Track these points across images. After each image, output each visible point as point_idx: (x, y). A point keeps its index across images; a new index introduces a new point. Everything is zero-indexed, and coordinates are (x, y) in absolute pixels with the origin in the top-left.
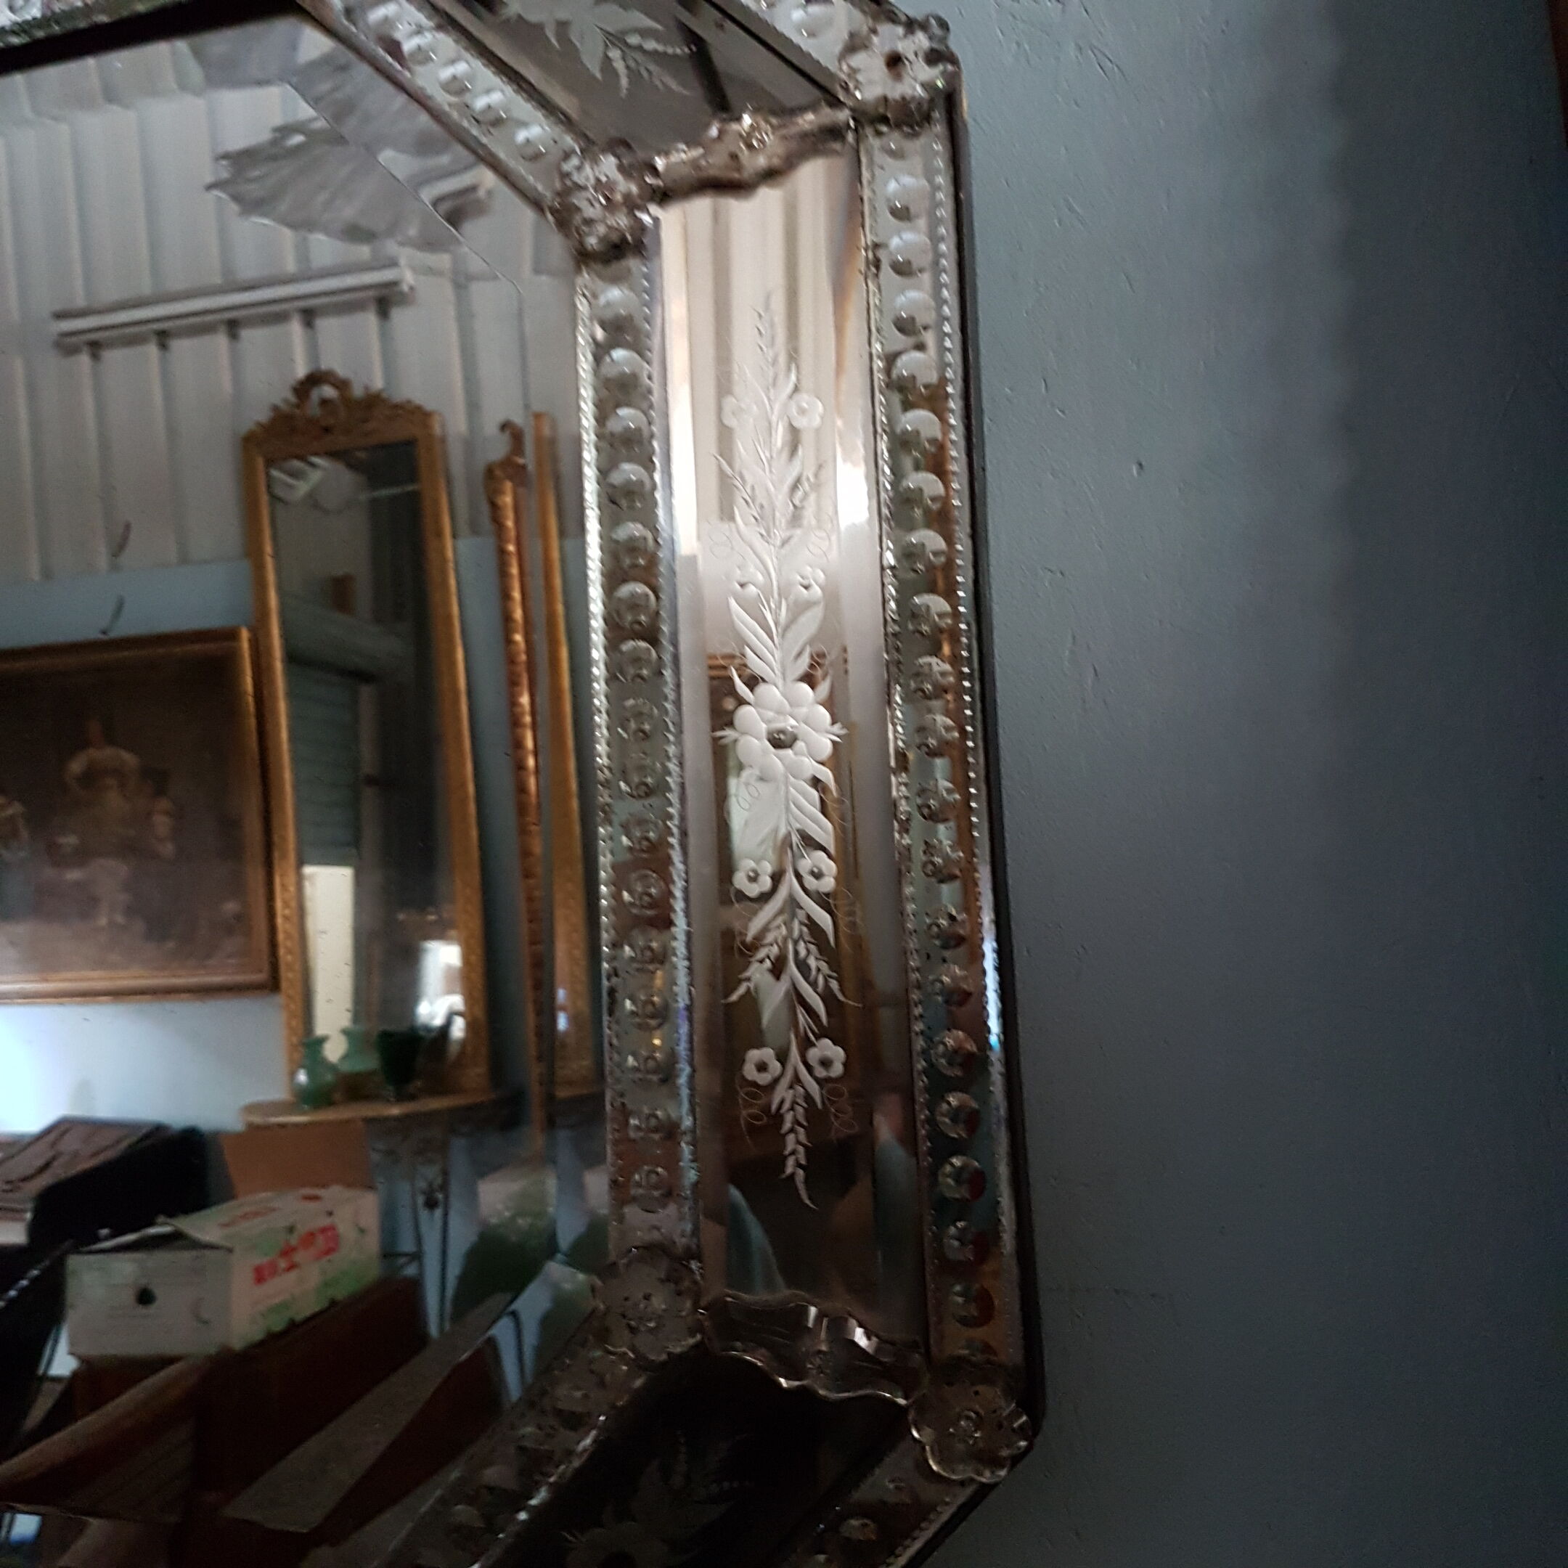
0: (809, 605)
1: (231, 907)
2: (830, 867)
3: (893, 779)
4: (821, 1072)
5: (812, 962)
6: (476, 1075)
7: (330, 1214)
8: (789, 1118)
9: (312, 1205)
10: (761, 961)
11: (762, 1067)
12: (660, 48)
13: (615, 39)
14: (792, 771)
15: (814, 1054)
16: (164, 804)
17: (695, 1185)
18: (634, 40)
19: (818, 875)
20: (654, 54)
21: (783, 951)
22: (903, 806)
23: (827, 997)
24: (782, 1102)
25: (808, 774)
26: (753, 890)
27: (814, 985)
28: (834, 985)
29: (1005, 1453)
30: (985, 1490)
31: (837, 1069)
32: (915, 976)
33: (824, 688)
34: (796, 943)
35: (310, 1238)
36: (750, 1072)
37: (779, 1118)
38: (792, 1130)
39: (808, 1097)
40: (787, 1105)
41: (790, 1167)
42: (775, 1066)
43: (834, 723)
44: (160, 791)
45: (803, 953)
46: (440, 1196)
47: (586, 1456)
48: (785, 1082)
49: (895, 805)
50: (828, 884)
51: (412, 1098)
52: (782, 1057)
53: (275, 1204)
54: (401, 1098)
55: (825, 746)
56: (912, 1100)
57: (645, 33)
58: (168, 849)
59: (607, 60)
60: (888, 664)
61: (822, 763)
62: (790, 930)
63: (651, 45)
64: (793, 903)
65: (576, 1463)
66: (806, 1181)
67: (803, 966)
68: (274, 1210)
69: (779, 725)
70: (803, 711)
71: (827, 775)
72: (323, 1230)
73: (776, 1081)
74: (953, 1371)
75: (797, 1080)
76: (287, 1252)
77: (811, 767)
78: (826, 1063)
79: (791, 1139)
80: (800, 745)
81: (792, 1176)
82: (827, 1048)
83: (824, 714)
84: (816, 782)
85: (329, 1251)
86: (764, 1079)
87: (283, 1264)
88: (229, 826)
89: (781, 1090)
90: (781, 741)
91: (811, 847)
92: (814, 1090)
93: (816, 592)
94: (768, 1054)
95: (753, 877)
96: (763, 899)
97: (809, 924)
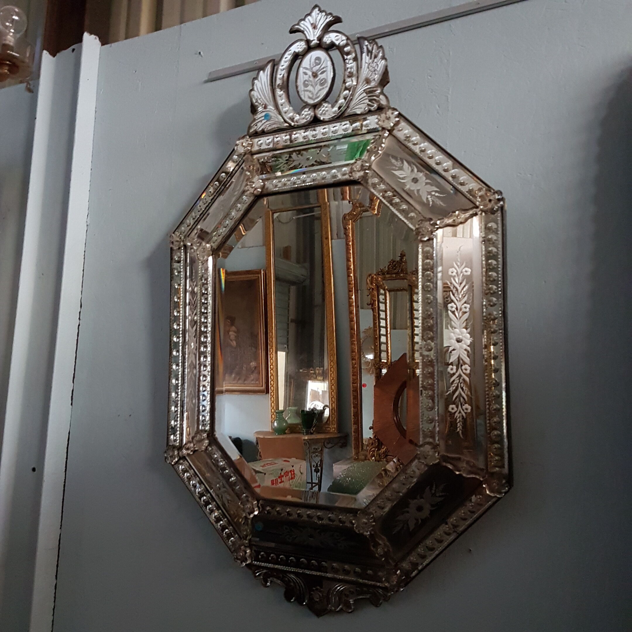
0: (466, 312)
1: (253, 364)
2: (469, 368)
3: (484, 350)
4: (465, 411)
5: (464, 388)
6: (333, 428)
7: (293, 466)
8: (458, 420)
9: (287, 463)
10: (453, 387)
11: (453, 409)
12: (439, 195)
13: (429, 193)
14: (461, 347)
15: (464, 407)
16: (233, 328)
17: (438, 431)
18: (433, 193)
19: (466, 370)
20: (437, 196)
21: (458, 385)
22: (485, 356)
23: (467, 395)
24: (457, 417)
25: (464, 348)
26: (452, 372)
27: (464, 392)
28: (469, 393)
29: (503, 491)
30: (499, 499)
31: (469, 411)
32: (487, 392)
33: (469, 330)
34: (461, 383)
35: (287, 473)
36: (450, 409)
37: (456, 419)
38: (459, 422)
39: (463, 416)
40: (457, 418)
41: (458, 430)
42: (456, 409)
43: (471, 337)
44: (232, 324)
45: (462, 386)
46: (320, 468)
47: (414, 483)
48: (458, 412)
49: (484, 355)
50: (468, 372)
51: (312, 434)
52: (457, 407)
53: (276, 462)
54: (307, 433)
55: (469, 342)
56: (486, 418)
57: (436, 192)
58: (234, 343)
59: (427, 198)
60: (483, 325)
61: (468, 346)
62: (459, 382)
63: (437, 194)
64: (460, 376)
65: (413, 485)
66: (462, 433)
67: (462, 388)
68: (275, 464)
69: (459, 337)
70: (464, 335)
71: (469, 349)
72: (291, 471)
73: (455, 412)
74: (492, 474)
75: (460, 412)
76: (281, 477)
77: (465, 347)
78: (467, 409)
79: (459, 424)
80: (463, 342)
81: (459, 432)
82: (467, 406)
83: (468, 336)
84: (466, 350)
85: (292, 478)
86: (453, 411)
87: (279, 481)
88: (254, 336)
89: (456, 414)
90: (459, 341)
91: (465, 363)
92: (464, 414)
93: (468, 310)
94: (454, 406)
95: (452, 369)
96: (454, 374)
97: (464, 380)
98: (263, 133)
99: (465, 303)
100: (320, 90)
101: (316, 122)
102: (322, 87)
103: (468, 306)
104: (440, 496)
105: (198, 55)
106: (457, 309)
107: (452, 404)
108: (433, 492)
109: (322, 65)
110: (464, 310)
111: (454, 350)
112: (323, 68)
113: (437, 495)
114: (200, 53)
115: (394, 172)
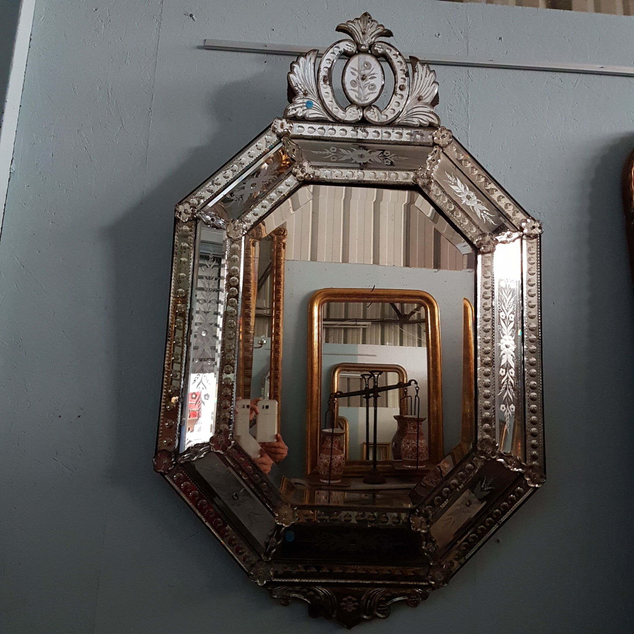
0: (512, 322)
2: (513, 372)
4: (512, 411)
5: (511, 389)
8: (507, 418)
10: (503, 388)
11: (503, 408)
13: (482, 211)
14: (509, 352)
18: (485, 212)
19: (512, 373)
20: (488, 216)
21: (506, 386)
23: (513, 396)
26: (502, 374)
27: (511, 394)
28: (514, 394)
29: (542, 481)
31: (514, 410)
33: (514, 338)
34: (508, 385)
36: (501, 408)
37: (505, 418)
38: (507, 420)
40: (506, 416)
41: (506, 427)
43: (515, 344)
45: (509, 388)
50: (513, 375)
52: (506, 407)
55: (514, 349)
59: (481, 215)
61: (513, 352)
62: (507, 383)
63: (488, 214)
64: (508, 378)
66: (509, 430)
67: (509, 390)
69: (507, 343)
70: (511, 341)
71: (513, 354)
73: (505, 411)
74: (531, 468)
75: (508, 411)
77: (511, 352)
78: (512, 409)
79: (507, 422)
80: (510, 348)
81: (507, 429)
82: (512, 406)
83: (513, 342)
84: (512, 355)
86: (503, 410)
89: (506, 413)
90: (507, 347)
91: (511, 367)
92: (511, 414)
93: (513, 319)
94: (504, 406)
95: (502, 372)
96: (504, 376)
97: (511, 382)
98: (303, 119)
99: (511, 313)
100: (369, 94)
101: (364, 122)
102: (370, 91)
103: (513, 316)
104: (487, 491)
105: (189, 16)
106: (506, 317)
107: (503, 404)
108: (482, 486)
109: (372, 70)
110: (510, 319)
111: (504, 354)
112: (373, 74)
113: (485, 489)
114: (191, 16)
115: (452, 187)
